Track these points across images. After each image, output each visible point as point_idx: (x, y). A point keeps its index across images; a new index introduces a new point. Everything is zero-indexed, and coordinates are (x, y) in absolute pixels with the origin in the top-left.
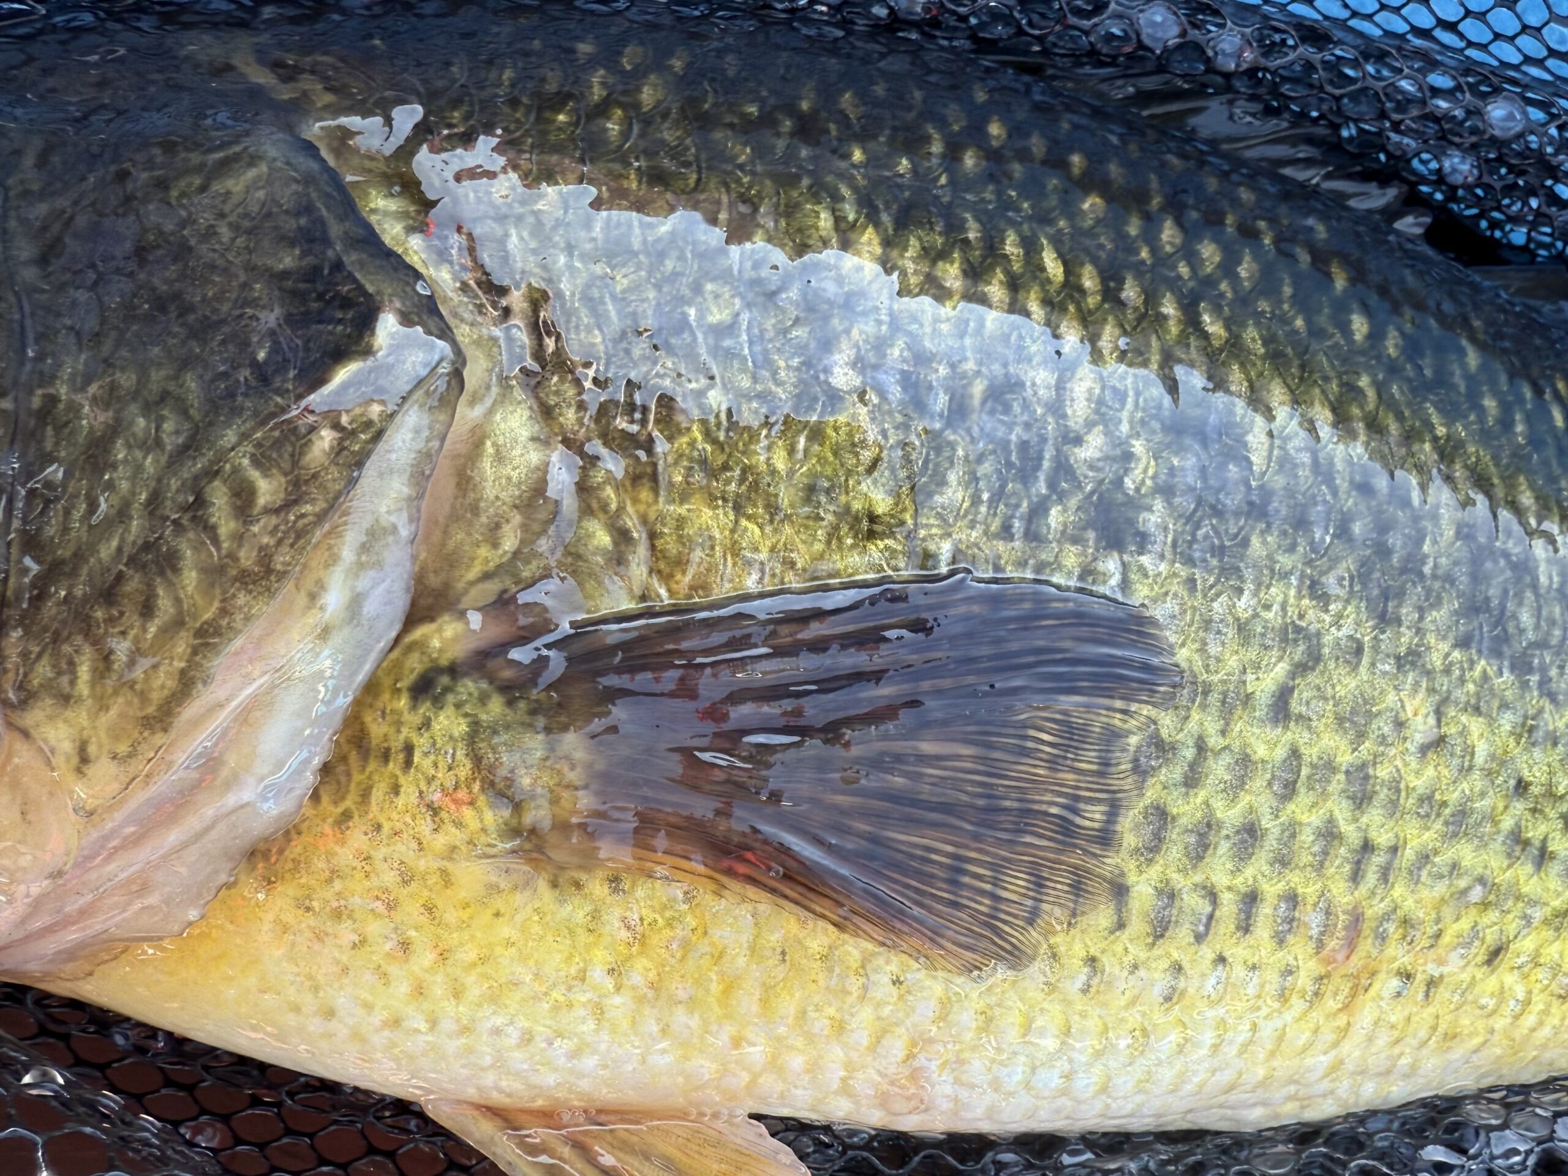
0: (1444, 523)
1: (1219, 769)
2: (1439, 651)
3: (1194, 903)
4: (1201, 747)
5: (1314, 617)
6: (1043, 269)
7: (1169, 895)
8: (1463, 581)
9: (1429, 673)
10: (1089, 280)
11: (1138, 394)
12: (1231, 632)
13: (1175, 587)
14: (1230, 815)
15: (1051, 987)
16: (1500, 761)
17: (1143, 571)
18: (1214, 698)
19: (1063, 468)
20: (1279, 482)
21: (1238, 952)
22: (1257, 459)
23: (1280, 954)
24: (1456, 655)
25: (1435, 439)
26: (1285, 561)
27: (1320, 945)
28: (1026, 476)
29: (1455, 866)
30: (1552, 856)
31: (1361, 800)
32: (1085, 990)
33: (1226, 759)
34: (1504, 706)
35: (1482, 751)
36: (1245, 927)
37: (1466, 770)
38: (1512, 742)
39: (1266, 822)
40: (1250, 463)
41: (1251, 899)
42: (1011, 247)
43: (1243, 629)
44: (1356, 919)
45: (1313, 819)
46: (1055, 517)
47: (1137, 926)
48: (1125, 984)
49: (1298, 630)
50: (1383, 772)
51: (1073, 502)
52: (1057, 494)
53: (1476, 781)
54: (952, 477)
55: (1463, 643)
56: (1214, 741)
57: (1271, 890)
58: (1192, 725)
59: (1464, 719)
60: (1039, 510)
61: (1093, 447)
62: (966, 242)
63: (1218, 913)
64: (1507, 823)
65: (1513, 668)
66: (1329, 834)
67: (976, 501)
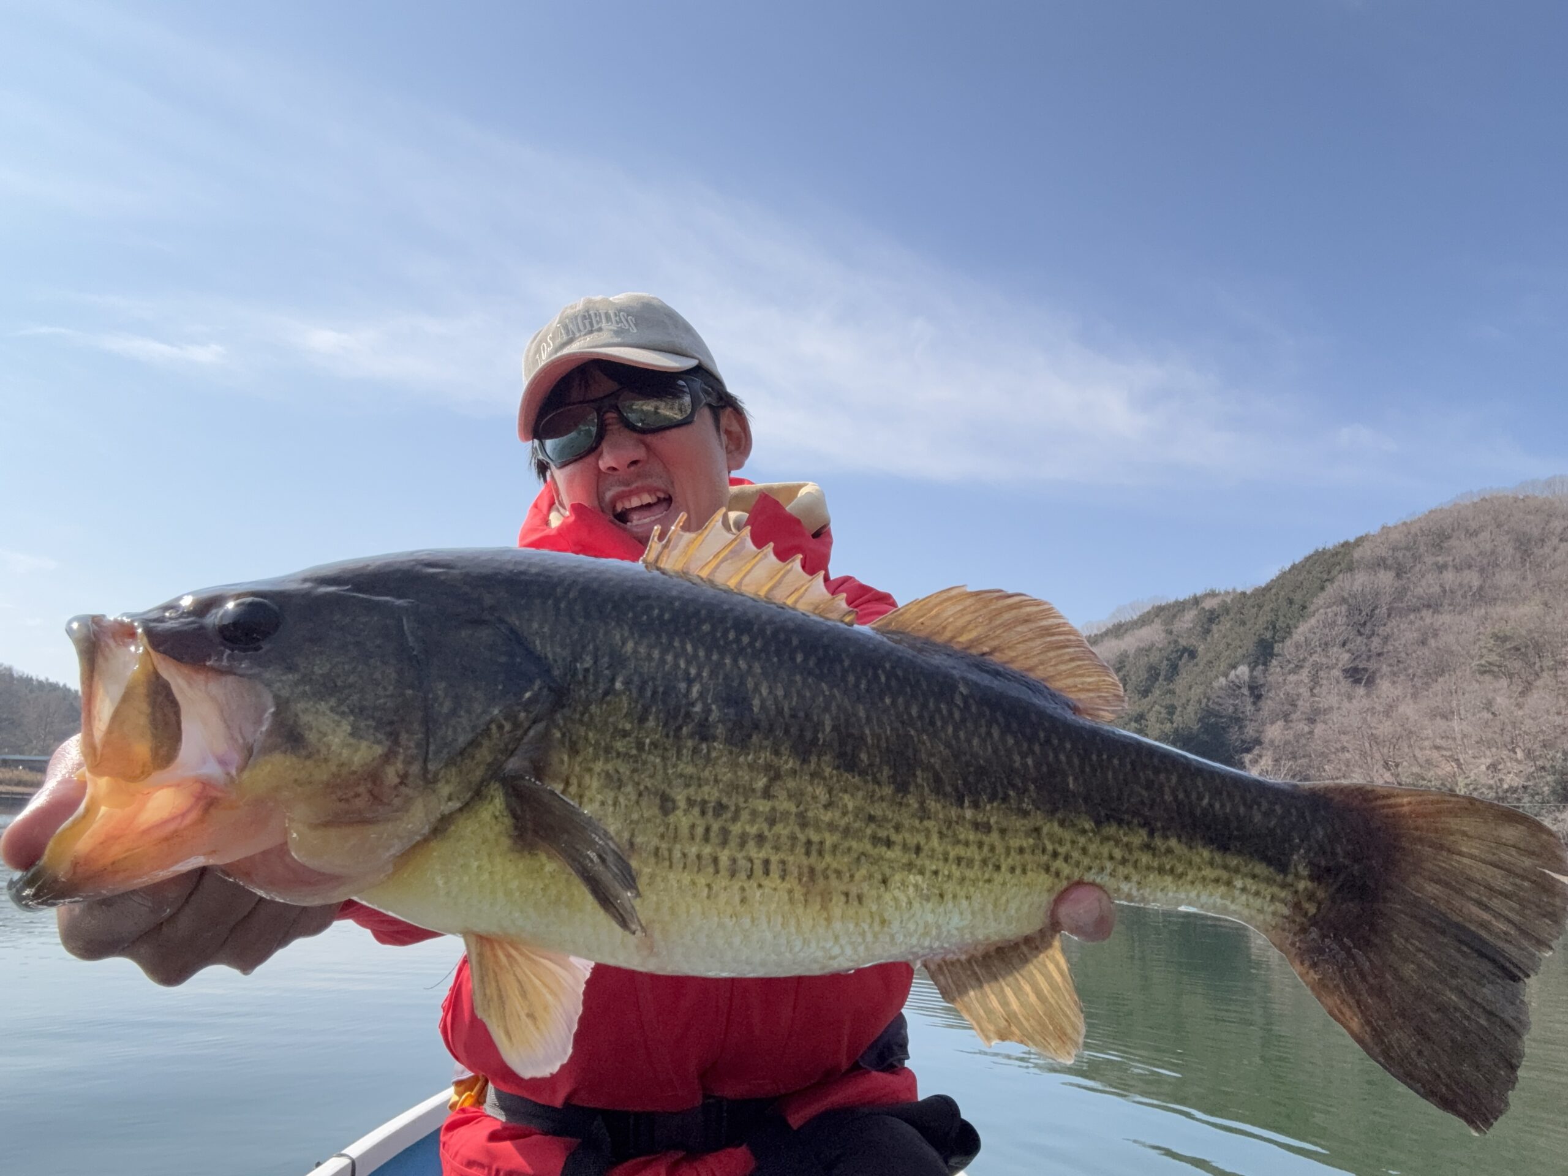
0: (826, 726)
1: (745, 816)
2: (828, 771)
3: (742, 863)
4: (737, 806)
5: (776, 761)
6: (686, 650)
7: (734, 861)
8: (836, 745)
9: (825, 779)
10: (702, 653)
11: (714, 689)
12: (746, 768)
13: (726, 752)
14: (753, 830)
15: (694, 895)
16: (858, 811)
17: (715, 748)
18: (741, 790)
19: (688, 715)
20: (763, 717)
21: (766, 882)
22: (756, 710)
23: (784, 884)
24: (835, 772)
25: (825, 696)
26: (766, 743)
27: (800, 880)
28: (675, 718)
29: (849, 849)
30: (894, 843)
31: (804, 825)
32: (708, 897)
33: (747, 811)
34: (858, 789)
35: (850, 806)
36: (767, 873)
37: (844, 814)
38: (863, 802)
39: (766, 833)
40: (753, 710)
41: (766, 863)
42: (676, 644)
43: (750, 766)
44: (812, 870)
45: (785, 832)
46: (685, 730)
47: (723, 872)
48: (723, 897)
49: (771, 766)
50: (810, 814)
51: (690, 726)
52: (685, 723)
53: (850, 818)
54: (651, 718)
55: (838, 768)
56: (742, 805)
57: (774, 859)
58: (734, 799)
59: (841, 795)
60: (680, 728)
61: (698, 708)
62: (661, 643)
63: (755, 867)
64: (869, 831)
65: (859, 775)
66: (793, 838)
67: (658, 725)
